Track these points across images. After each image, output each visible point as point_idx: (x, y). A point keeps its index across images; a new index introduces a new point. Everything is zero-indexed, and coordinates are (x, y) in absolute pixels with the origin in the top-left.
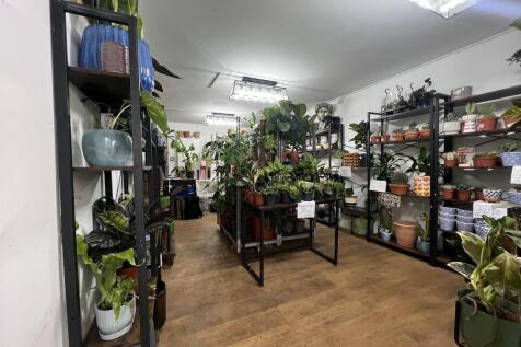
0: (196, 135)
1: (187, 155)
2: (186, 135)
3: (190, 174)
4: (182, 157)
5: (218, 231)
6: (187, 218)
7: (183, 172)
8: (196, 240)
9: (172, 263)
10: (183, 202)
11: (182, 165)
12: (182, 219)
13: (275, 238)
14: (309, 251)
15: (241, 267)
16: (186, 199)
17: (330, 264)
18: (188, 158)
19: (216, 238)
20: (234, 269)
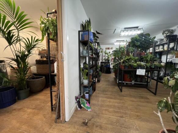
0: (112, 48)
1: (108, 55)
2: (108, 49)
3: (108, 61)
4: (107, 55)
5: (114, 78)
6: (106, 73)
7: (106, 60)
8: (107, 79)
9: (99, 82)
10: (106, 69)
11: (107, 58)
12: (105, 73)
13: (131, 81)
14: (146, 89)
15: (117, 87)
16: (106, 68)
17: (153, 94)
18: (108, 56)
19: (113, 79)
20: (115, 87)
